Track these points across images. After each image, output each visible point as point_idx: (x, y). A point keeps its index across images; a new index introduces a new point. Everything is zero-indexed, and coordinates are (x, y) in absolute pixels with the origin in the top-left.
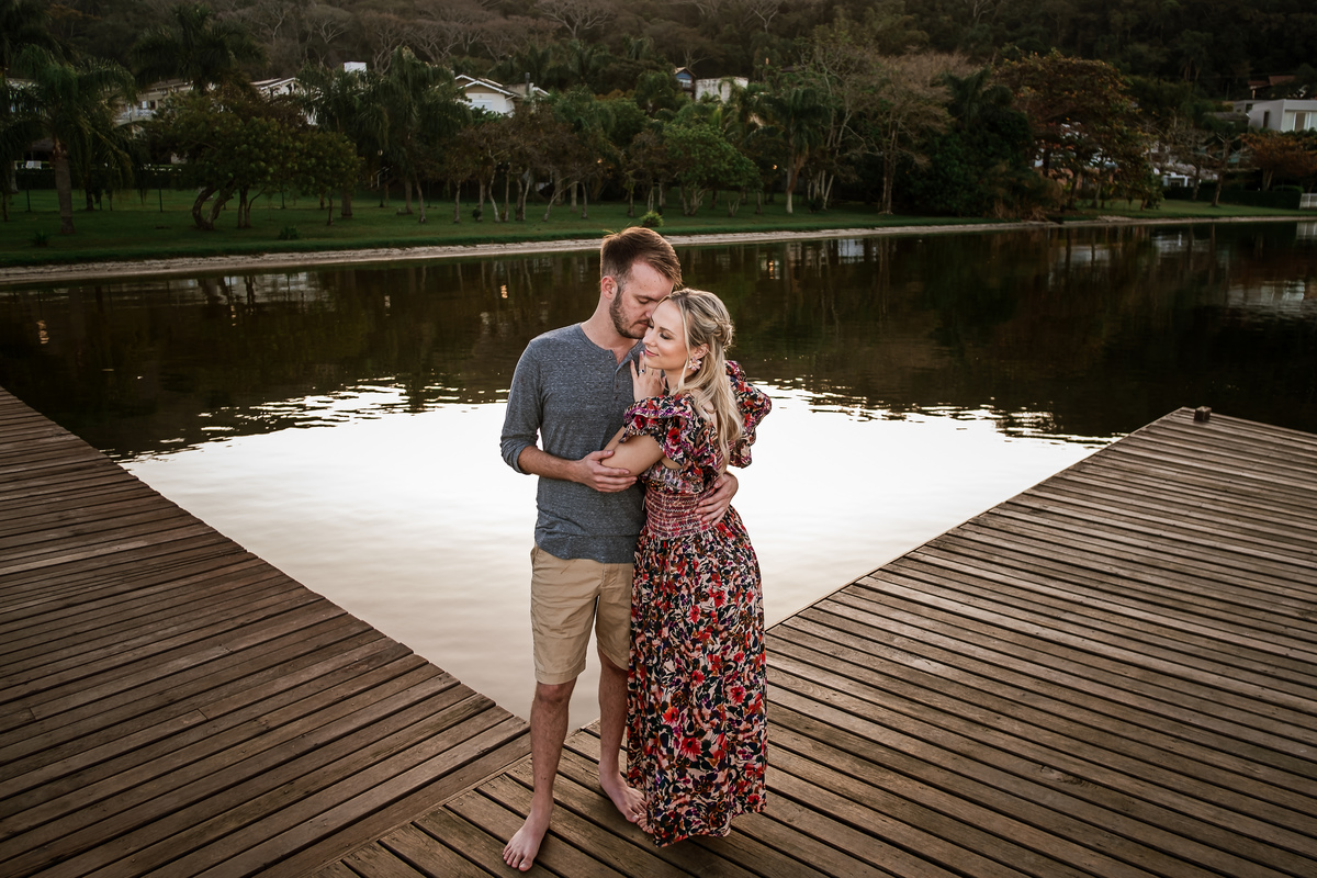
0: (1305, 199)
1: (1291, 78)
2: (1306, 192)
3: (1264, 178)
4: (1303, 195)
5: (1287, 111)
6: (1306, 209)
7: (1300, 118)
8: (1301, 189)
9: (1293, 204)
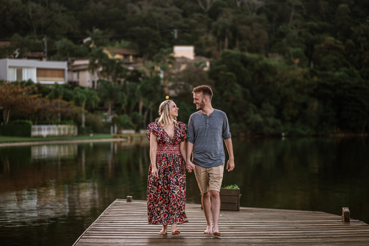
0: (34, 130)
1: (8, 44)
2: (34, 124)
3: (4, 115)
4: (33, 127)
5: (10, 67)
6: (35, 137)
7: (19, 72)
8: (30, 122)
9: (27, 134)
